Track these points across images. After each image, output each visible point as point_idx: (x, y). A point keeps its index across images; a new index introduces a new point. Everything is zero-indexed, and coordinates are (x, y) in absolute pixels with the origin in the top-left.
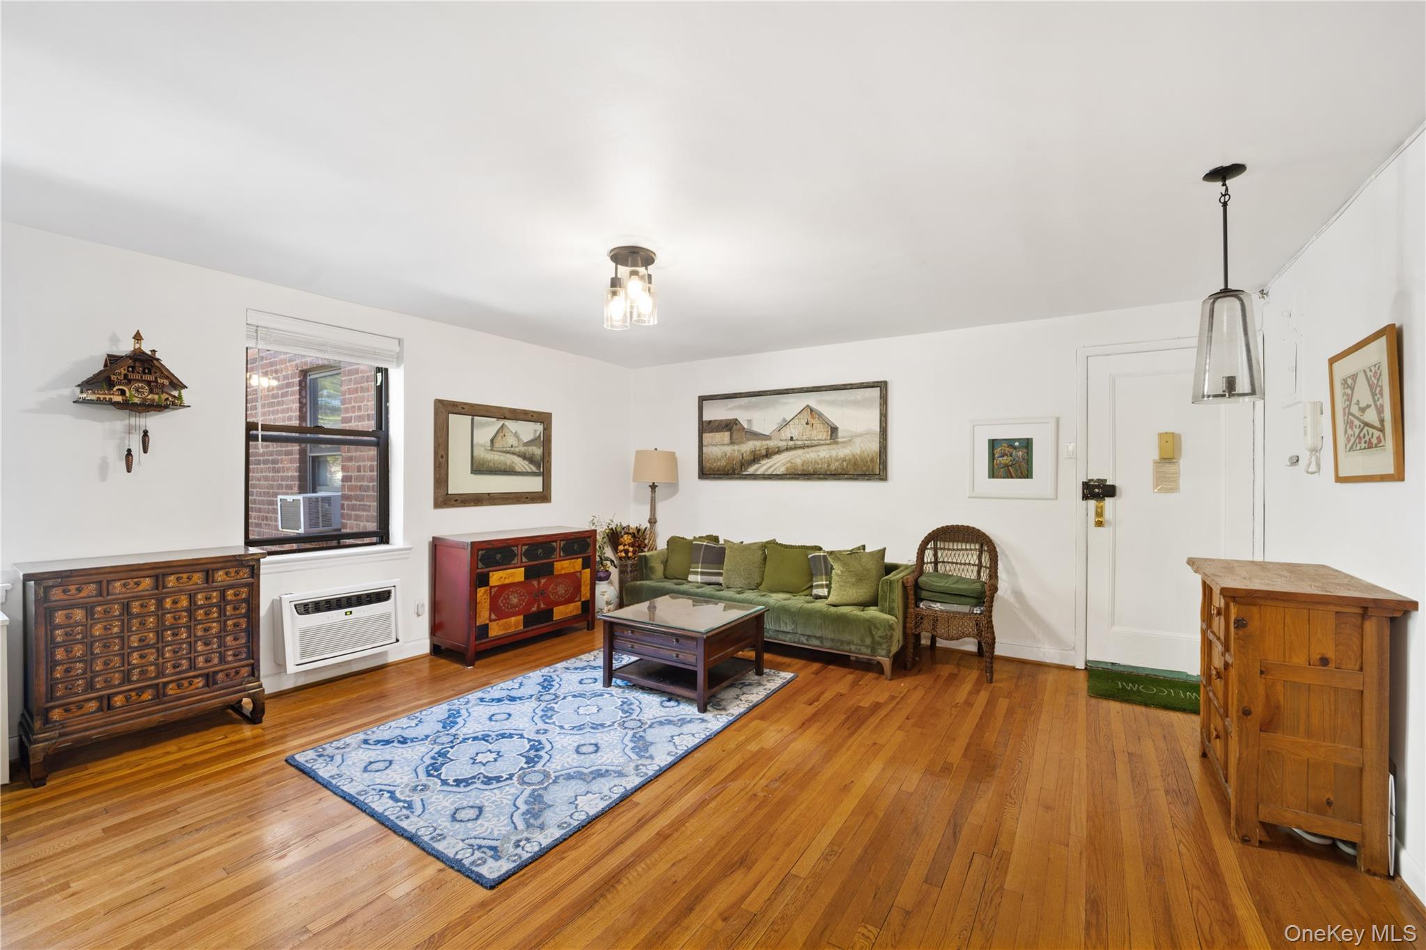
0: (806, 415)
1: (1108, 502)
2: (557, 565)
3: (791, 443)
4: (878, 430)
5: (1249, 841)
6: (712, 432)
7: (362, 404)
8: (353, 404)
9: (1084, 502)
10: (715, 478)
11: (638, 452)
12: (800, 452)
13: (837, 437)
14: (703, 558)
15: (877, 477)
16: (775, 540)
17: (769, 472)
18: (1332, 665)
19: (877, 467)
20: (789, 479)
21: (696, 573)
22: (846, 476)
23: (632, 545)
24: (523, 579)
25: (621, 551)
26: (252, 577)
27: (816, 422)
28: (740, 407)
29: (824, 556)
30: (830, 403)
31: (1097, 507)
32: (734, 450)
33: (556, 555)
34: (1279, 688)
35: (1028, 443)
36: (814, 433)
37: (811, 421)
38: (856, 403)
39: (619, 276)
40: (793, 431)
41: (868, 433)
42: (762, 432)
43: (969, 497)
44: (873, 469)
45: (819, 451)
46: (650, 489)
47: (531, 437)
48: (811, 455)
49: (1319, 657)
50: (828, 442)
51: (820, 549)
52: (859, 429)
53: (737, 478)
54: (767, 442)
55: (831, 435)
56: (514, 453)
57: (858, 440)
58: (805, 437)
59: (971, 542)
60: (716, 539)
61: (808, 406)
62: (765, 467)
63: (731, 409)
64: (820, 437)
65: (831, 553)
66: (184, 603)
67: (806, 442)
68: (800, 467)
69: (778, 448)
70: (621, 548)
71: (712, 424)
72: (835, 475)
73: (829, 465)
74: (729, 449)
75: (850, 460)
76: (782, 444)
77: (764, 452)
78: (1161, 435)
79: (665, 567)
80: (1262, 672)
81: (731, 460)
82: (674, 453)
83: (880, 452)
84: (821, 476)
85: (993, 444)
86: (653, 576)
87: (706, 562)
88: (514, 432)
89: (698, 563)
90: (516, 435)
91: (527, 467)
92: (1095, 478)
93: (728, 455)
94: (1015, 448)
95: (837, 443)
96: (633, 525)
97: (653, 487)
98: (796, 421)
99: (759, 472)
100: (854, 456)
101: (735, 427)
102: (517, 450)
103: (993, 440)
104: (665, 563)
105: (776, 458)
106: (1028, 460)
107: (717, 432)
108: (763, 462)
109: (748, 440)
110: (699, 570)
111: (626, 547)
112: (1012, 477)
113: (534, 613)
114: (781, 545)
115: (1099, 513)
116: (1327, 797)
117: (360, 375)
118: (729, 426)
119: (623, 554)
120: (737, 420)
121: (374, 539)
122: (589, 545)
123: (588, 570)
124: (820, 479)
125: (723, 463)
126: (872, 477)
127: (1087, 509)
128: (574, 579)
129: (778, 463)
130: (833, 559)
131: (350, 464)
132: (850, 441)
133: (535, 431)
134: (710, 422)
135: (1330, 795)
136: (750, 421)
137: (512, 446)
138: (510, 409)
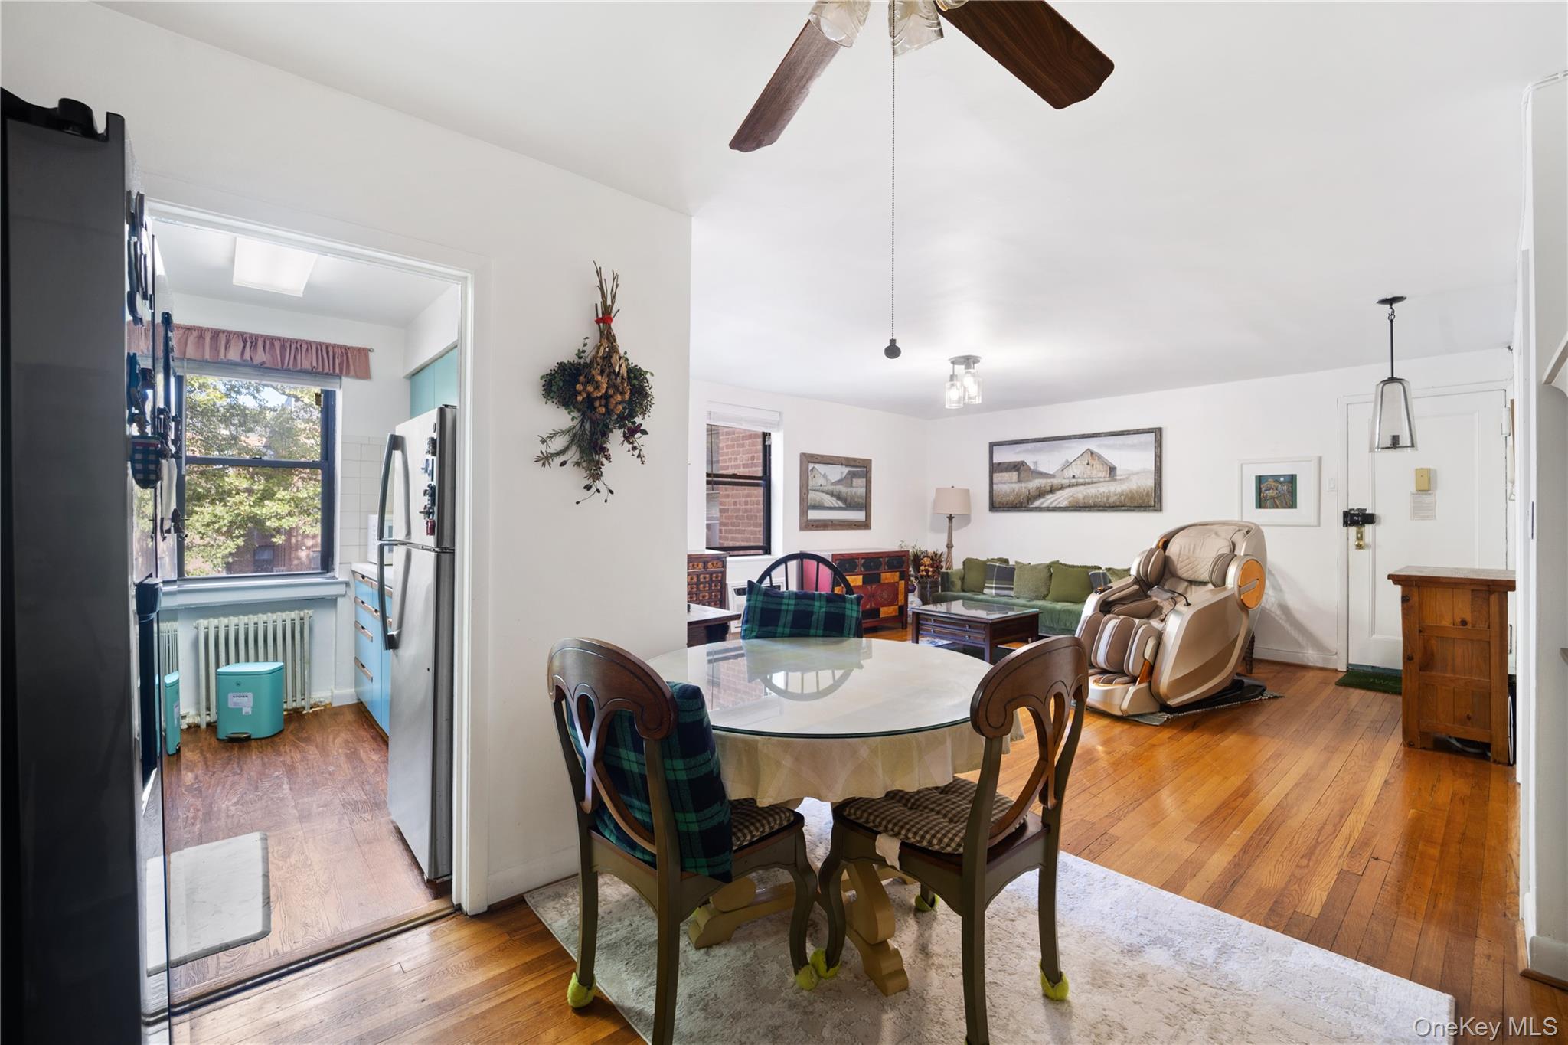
0: (1087, 457)
1: (1368, 529)
2: (883, 575)
3: (1074, 480)
4: (1153, 469)
5: (1413, 745)
6: (1001, 472)
7: (738, 456)
8: (730, 456)
9: (1346, 528)
10: (1004, 511)
11: (938, 490)
12: (1081, 488)
13: (1115, 474)
14: (997, 577)
15: (1152, 508)
16: (1058, 561)
17: (1053, 505)
18: (1469, 626)
19: (1153, 499)
20: (1071, 511)
21: (991, 588)
22: (1123, 508)
23: (931, 566)
24: (861, 584)
25: (922, 571)
26: (723, 567)
27: (1096, 463)
28: (1027, 451)
29: (1104, 574)
30: (1109, 447)
31: (1357, 533)
32: (1021, 487)
33: (882, 568)
34: (1433, 642)
35: (1292, 479)
36: (1094, 472)
37: (1091, 462)
38: (1133, 447)
39: (955, 373)
40: (1075, 471)
41: (1144, 471)
42: (1047, 472)
44: (1149, 502)
45: (1099, 487)
46: (947, 520)
47: (838, 477)
48: (1092, 491)
49: (1460, 620)
50: (1107, 479)
51: (1100, 568)
52: (1136, 468)
53: (1024, 511)
54: (1052, 480)
55: (1110, 474)
56: (823, 492)
57: (1134, 478)
58: (1085, 476)
60: (1006, 561)
61: (1088, 449)
62: (1049, 501)
63: (1019, 452)
64: (1100, 475)
65: (1109, 569)
66: (695, 580)
67: (1087, 480)
68: (1081, 501)
69: (1062, 485)
70: (922, 568)
71: (1002, 465)
72: (1113, 507)
73: (1108, 499)
74: (1016, 487)
75: (1127, 495)
76: (1065, 482)
77: (1048, 488)
78: (1417, 471)
79: (963, 583)
80: (1420, 631)
81: (1018, 495)
82: (968, 490)
83: (1155, 487)
84: (1101, 508)
85: (1260, 480)
86: (954, 589)
87: (999, 579)
88: (823, 473)
89: (993, 579)
90: (824, 476)
91: (834, 503)
92: (1355, 508)
93: (1016, 490)
94: (1281, 483)
95: (1115, 480)
96: (931, 551)
97: (951, 518)
98: (1078, 462)
99: (1044, 505)
100: (1131, 491)
101: (1022, 468)
102: (825, 488)
103: (1260, 477)
104: (963, 579)
105: (1059, 494)
106: (1293, 493)
107: (1006, 472)
108: (1048, 497)
109: (1034, 478)
110: (994, 585)
111: (927, 567)
112: (1277, 507)
113: (869, 610)
114: (1065, 565)
115: (1360, 538)
116: (1468, 713)
117: (736, 435)
118: (1017, 467)
119: (924, 573)
120: (1024, 462)
121: (761, 552)
122: (903, 562)
123: (903, 582)
124: (1099, 511)
125: (1012, 498)
126: (1148, 509)
127: (1348, 534)
128: (894, 587)
129: (1061, 498)
130: (1111, 574)
131: (727, 500)
132: (1127, 478)
133: (842, 473)
134: (999, 464)
135: (1469, 713)
136: (1036, 463)
137: (821, 486)
138: (845, 458)
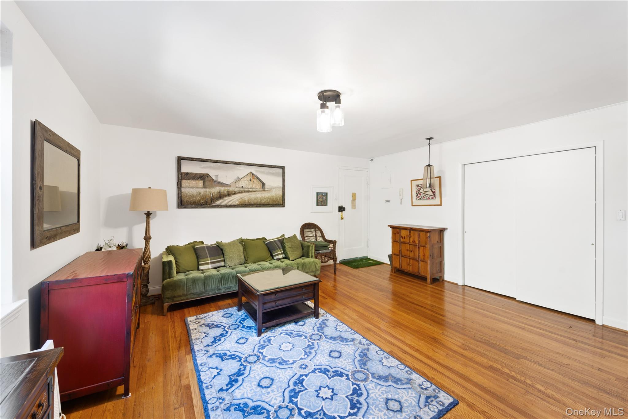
0: (250, 177)
1: (344, 213)
3: (242, 189)
4: (281, 186)
6: (189, 179)
10: (191, 207)
12: (247, 194)
13: (265, 188)
15: (282, 206)
17: (230, 204)
19: (281, 201)
20: (241, 207)
21: (207, 264)
22: (269, 205)
27: (255, 180)
28: (210, 167)
30: (262, 173)
31: (341, 214)
32: (206, 191)
36: (254, 186)
37: (253, 180)
38: (273, 174)
40: (243, 184)
41: (278, 187)
42: (225, 182)
43: (311, 213)
44: (280, 203)
45: (257, 194)
46: (145, 216)
48: (252, 196)
50: (261, 190)
52: (275, 185)
53: (209, 207)
54: (228, 188)
55: (262, 187)
57: (274, 190)
58: (249, 187)
59: (313, 228)
61: (251, 172)
62: (227, 201)
63: (203, 168)
64: (257, 187)
67: (250, 189)
69: (235, 191)
71: (188, 175)
72: (264, 205)
73: (261, 201)
74: (202, 191)
75: (270, 198)
76: (237, 190)
77: (226, 193)
78: (352, 193)
81: (204, 197)
82: (166, 191)
83: (283, 195)
84: (258, 206)
87: (210, 256)
89: (206, 257)
92: (341, 205)
93: (202, 193)
94: (323, 196)
95: (265, 191)
97: (148, 214)
98: (245, 179)
99: (223, 204)
100: (272, 197)
101: (206, 179)
105: (233, 197)
106: (326, 200)
107: (193, 180)
108: (226, 198)
109: (215, 186)
110: (209, 261)
112: (322, 205)
115: (342, 216)
118: (202, 177)
120: (208, 174)
124: (257, 207)
125: (198, 198)
126: (279, 206)
127: (339, 215)
129: (235, 199)
132: (270, 190)
134: (186, 174)
136: (217, 176)
